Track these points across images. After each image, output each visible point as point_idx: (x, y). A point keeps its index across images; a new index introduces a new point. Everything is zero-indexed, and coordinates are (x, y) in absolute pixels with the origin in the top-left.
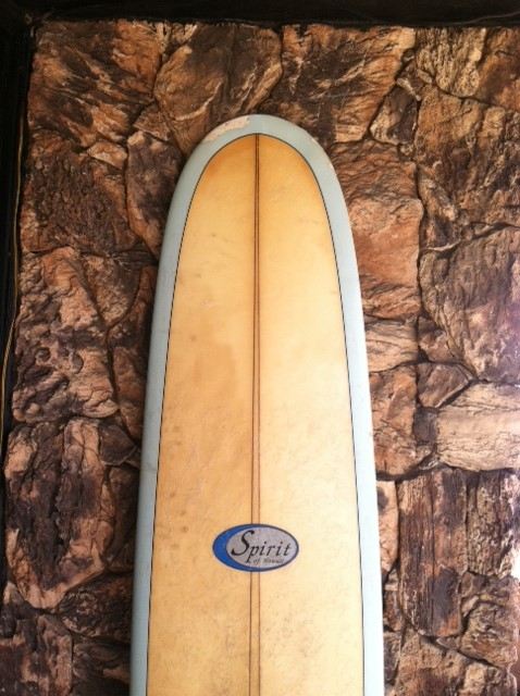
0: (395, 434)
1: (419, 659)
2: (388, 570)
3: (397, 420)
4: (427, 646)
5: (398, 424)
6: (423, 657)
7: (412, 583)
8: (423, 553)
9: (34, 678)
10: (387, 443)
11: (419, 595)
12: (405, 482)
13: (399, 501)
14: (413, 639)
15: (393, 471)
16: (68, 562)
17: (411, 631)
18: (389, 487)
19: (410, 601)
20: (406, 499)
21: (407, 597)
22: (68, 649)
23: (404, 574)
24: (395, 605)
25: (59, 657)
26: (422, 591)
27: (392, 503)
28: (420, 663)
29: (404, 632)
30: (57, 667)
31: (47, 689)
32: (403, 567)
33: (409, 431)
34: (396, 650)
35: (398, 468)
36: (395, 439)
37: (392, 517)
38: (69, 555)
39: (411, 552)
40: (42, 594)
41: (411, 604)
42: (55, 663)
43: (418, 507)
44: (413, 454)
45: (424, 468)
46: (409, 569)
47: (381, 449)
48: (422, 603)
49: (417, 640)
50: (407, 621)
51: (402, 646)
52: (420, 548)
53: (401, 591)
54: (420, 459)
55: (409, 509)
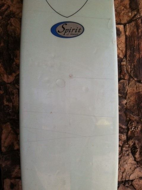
0: (123, 8)
1: (135, 89)
2: (122, 58)
3: (124, 3)
4: (138, 84)
5: (124, 4)
6: (136, 88)
7: (131, 61)
8: (135, 50)
9: (7, 104)
10: (120, 12)
11: (134, 65)
12: (127, 25)
13: (125, 32)
14: (132, 82)
15: (123, 22)
16: (14, 65)
17: (132, 79)
18: (121, 27)
19: (131, 68)
20: (128, 30)
21: (129, 67)
22: (17, 93)
23: (128, 58)
24: (125, 70)
25: (14, 96)
26: (135, 64)
27: (123, 33)
28: (135, 90)
29: (129, 80)
30: (14, 99)
31: (12, 107)
32: (128, 56)
33: (128, 7)
34: (126, 86)
35: (125, 21)
36: (123, 10)
37: (123, 38)
38: (14, 63)
39: (131, 50)
40: (8, 78)
41: (131, 69)
42: (13, 98)
43: (132, 33)
44: (130, 14)
45: (134, 19)
46: (130, 56)
47: (118, 14)
48: (135, 68)
49: (134, 82)
50: (130, 76)
51: (129, 84)
52: (134, 48)
53: (127, 65)
54: (133, 16)
55: (129, 34)
